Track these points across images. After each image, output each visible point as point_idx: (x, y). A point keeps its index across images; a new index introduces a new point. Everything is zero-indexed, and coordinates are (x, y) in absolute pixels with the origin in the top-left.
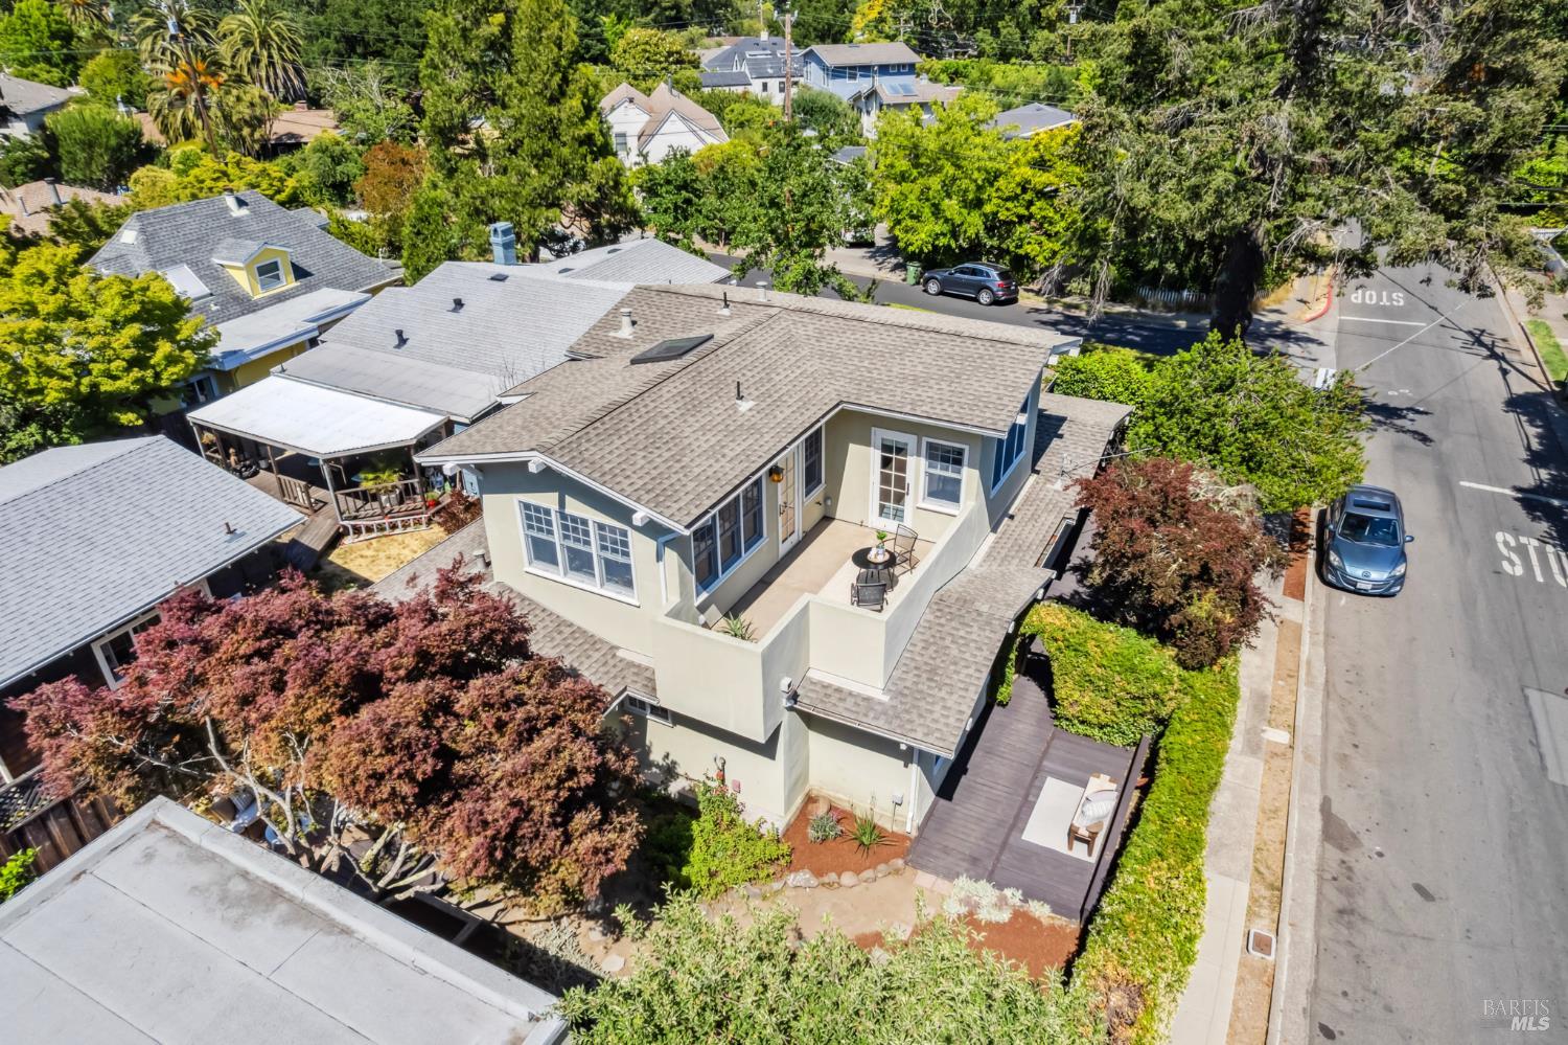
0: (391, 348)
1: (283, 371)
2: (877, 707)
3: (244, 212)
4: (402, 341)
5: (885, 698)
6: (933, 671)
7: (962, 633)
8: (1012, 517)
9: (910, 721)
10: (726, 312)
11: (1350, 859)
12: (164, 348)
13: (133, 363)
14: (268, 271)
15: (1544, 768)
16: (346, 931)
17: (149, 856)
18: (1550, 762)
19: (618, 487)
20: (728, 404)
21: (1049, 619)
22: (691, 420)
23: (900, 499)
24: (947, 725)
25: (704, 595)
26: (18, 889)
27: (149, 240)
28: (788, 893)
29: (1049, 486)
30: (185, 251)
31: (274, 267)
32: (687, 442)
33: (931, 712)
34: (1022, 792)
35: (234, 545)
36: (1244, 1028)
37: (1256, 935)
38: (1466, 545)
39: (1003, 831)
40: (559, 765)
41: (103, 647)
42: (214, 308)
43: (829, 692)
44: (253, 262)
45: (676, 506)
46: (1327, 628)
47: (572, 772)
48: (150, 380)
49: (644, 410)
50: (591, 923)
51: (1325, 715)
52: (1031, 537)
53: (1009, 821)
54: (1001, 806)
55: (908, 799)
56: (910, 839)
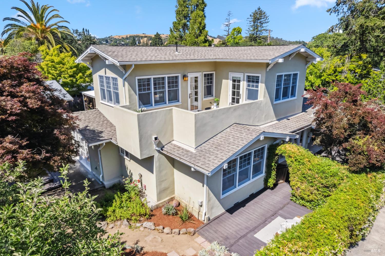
2: (189, 154)
6: (219, 145)
8: (288, 119)
12: (80, 75)
23: (238, 101)
24: (213, 163)
33: (209, 158)
39: (247, 231)
43: (175, 148)
48: (74, 81)
52: (293, 125)
53: (252, 228)
54: (251, 222)
55: (204, 204)
56: (203, 223)
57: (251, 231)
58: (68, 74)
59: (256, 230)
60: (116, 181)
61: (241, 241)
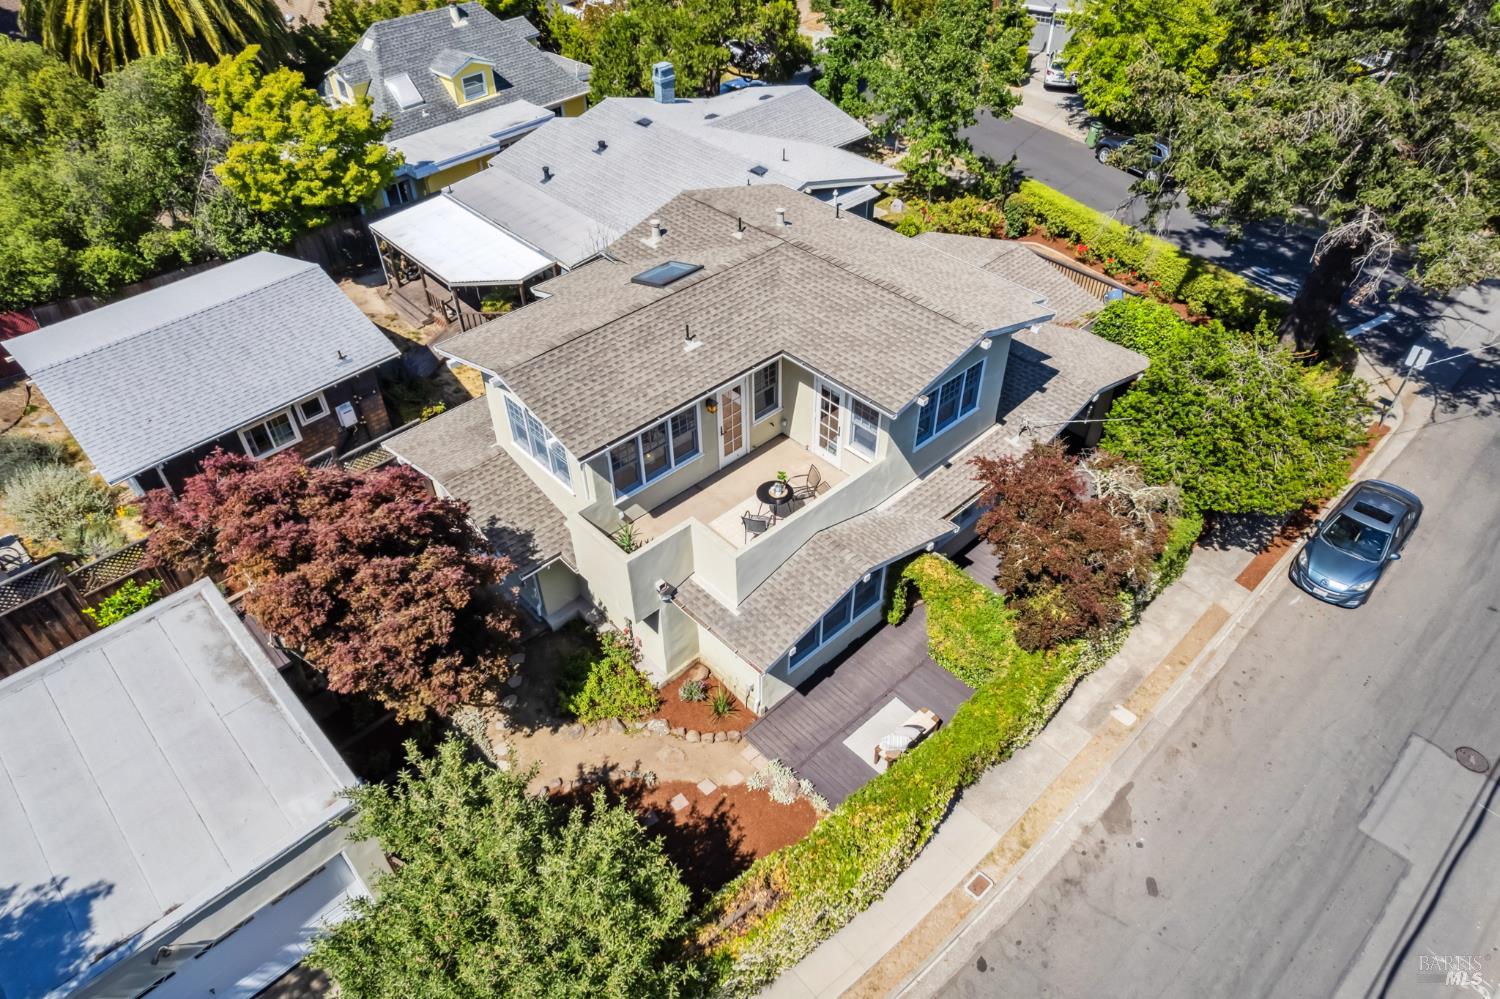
0: (538, 181)
1: (451, 192)
2: (728, 620)
3: (464, 22)
4: (548, 176)
5: (736, 613)
6: (783, 601)
7: (820, 574)
8: (948, 466)
9: (746, 638)
10: (739, 235)
11: (1110, 841)
12: (353, 169)
13: (327, 183)
14: (472, 81)
15: (1363, 815)
16: (273, 702)
17: (190, 617)
18: (1374, 812)
19: (543, 415)
20: (677, 343)
21: (929, 571)
22: (636, 355)
23: (833, 436)
24: (770, 649)
25: (625, 498)
26: (147, 605)
27: (382, 49)
28: (646, 733)
29: (1007, 439)
30: (409, 61)
31: (479, 78)
32: (621, 377)
33: (764, 635)
34: (866, 705)
35: (341, 369)
36: (920, 941)
37: (980, 877)
38: (1483, 570)
39: (831, 732)
40: (420, 629)
41: (245, 433)
42: (425, 115)
43: (700, 596)
44: (461, 74)
45: (580, 439)
46: (1257, 624)
47: (430, 634)
48: (340, 197)
49: (601, 341)
50: (501, 715)
51: (1188, 710)
52: (956, 489)
53: (841, 725)
54: (843, 711)
55: (756, 688)
56: (756, 718)
57: (839, 732)
58: (317, 178)
59: (848, 731)
60: (570, 614)
61: (819, 754)
